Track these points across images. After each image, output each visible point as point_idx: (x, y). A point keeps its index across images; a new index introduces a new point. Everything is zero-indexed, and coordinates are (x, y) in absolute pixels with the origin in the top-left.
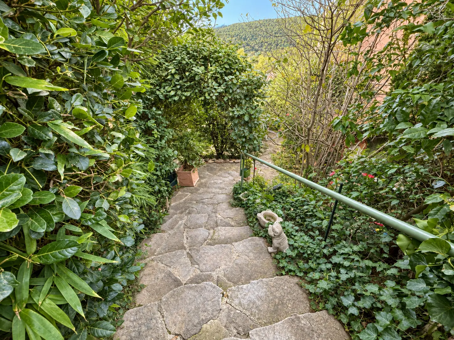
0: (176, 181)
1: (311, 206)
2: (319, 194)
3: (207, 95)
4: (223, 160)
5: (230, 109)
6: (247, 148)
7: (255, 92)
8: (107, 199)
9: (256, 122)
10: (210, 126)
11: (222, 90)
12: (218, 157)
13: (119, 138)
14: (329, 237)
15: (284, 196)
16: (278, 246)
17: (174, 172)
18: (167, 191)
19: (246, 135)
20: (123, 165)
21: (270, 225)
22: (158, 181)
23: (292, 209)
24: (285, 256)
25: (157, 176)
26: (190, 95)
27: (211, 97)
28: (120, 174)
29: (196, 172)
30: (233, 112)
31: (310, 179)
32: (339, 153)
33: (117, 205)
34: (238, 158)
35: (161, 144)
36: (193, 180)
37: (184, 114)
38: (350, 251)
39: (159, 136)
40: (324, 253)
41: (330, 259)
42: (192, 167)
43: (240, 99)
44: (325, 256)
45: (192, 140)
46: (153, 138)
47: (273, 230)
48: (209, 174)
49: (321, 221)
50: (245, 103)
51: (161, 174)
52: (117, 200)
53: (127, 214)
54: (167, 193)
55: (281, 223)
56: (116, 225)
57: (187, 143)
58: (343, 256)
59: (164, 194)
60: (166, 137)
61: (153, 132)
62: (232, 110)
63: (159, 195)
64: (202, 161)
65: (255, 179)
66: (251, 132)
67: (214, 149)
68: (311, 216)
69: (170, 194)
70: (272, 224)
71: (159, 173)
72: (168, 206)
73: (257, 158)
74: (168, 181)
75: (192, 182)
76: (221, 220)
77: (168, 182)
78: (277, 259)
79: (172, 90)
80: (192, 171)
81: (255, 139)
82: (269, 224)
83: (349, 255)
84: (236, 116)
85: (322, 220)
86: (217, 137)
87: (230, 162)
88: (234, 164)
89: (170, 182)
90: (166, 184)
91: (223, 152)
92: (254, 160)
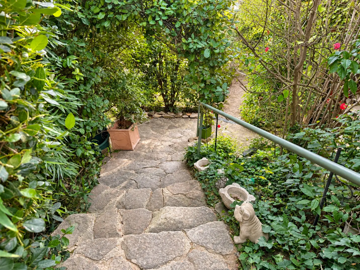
0: (108, 143)
1: (296, 180)
2: (308, 163)
3: (150, 19)
4: (173, 114)
5: (184, 40)
6: (206, 97)
7: (219, 15)
8: (5, 167)
9: (220, 60)
10: (155, 66)
11: (172, 12)
12: (166, 110)
13: (21, 80)
14: (320, 222)
15: (258, 165)
16: (248, 235)
17: (105, 129)
18: (95, 156)
19: (205, 78)
20: (29, 119)
21: (237, 205)
22: (82, 142)
23: (270, 184)
24: (257, 248)
25: (81, 135)
26: (127, 19)
27: (157, 22)
28: (25, 131)
29: (136, 131)
30: (188, 44)
31: (296, 142)
32: (338, 105)
33: (19, 174)
34: (195, 111)
35: (85, 90)
36: (132, 142)
37: (119, 46)
38: (347, 243)
39: (83, 79)
40: (312, 246)
41: (320, 254)
42: (130, 123)
43: (198, 25)
44: (313, 249)
45: (130, 84)
46: (74, 81)
47: (242, 212)
48: (154, 133)
49: (308, 201)
50: (206, 31)
51: (86, 132)
52: (20, 168)
53: (35, 187)
54: (94, 159)
55: (253, 202)
56: (19, 203)
57: (123, 89)
58: (337, 250)
59: (90, 161)
60: (93, 79)
61: (73, 73)
62: (186, 42)
63: (83, 162)
64: (145, 115)
65: (217, 140)
66: (212, 75)
67: (161, 99)
68: (296, 193)
69: (98, 161)
70: (240, 204)
71: (82, 131)
72: (96, 178)
73: (221, 111)
74: (95, 142)
75: (130, 144)
76: (170, 197)
77: (96, 144)
78: (246, 253)
79: (101, 11)
80: (129, 129)
81: (218, 84)
82: (235, 204)
83: (347, 248)
84: (192, 51)
85: (312, 199)
86: (165, 82)
87: (184, 116)
88: (190, 119)
89: (99, 144)
90: (93, 147)
91: (173, 103)
92: (217, 115)
